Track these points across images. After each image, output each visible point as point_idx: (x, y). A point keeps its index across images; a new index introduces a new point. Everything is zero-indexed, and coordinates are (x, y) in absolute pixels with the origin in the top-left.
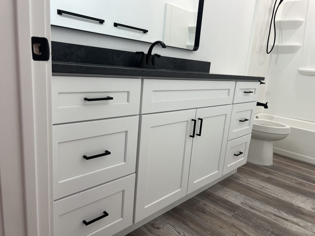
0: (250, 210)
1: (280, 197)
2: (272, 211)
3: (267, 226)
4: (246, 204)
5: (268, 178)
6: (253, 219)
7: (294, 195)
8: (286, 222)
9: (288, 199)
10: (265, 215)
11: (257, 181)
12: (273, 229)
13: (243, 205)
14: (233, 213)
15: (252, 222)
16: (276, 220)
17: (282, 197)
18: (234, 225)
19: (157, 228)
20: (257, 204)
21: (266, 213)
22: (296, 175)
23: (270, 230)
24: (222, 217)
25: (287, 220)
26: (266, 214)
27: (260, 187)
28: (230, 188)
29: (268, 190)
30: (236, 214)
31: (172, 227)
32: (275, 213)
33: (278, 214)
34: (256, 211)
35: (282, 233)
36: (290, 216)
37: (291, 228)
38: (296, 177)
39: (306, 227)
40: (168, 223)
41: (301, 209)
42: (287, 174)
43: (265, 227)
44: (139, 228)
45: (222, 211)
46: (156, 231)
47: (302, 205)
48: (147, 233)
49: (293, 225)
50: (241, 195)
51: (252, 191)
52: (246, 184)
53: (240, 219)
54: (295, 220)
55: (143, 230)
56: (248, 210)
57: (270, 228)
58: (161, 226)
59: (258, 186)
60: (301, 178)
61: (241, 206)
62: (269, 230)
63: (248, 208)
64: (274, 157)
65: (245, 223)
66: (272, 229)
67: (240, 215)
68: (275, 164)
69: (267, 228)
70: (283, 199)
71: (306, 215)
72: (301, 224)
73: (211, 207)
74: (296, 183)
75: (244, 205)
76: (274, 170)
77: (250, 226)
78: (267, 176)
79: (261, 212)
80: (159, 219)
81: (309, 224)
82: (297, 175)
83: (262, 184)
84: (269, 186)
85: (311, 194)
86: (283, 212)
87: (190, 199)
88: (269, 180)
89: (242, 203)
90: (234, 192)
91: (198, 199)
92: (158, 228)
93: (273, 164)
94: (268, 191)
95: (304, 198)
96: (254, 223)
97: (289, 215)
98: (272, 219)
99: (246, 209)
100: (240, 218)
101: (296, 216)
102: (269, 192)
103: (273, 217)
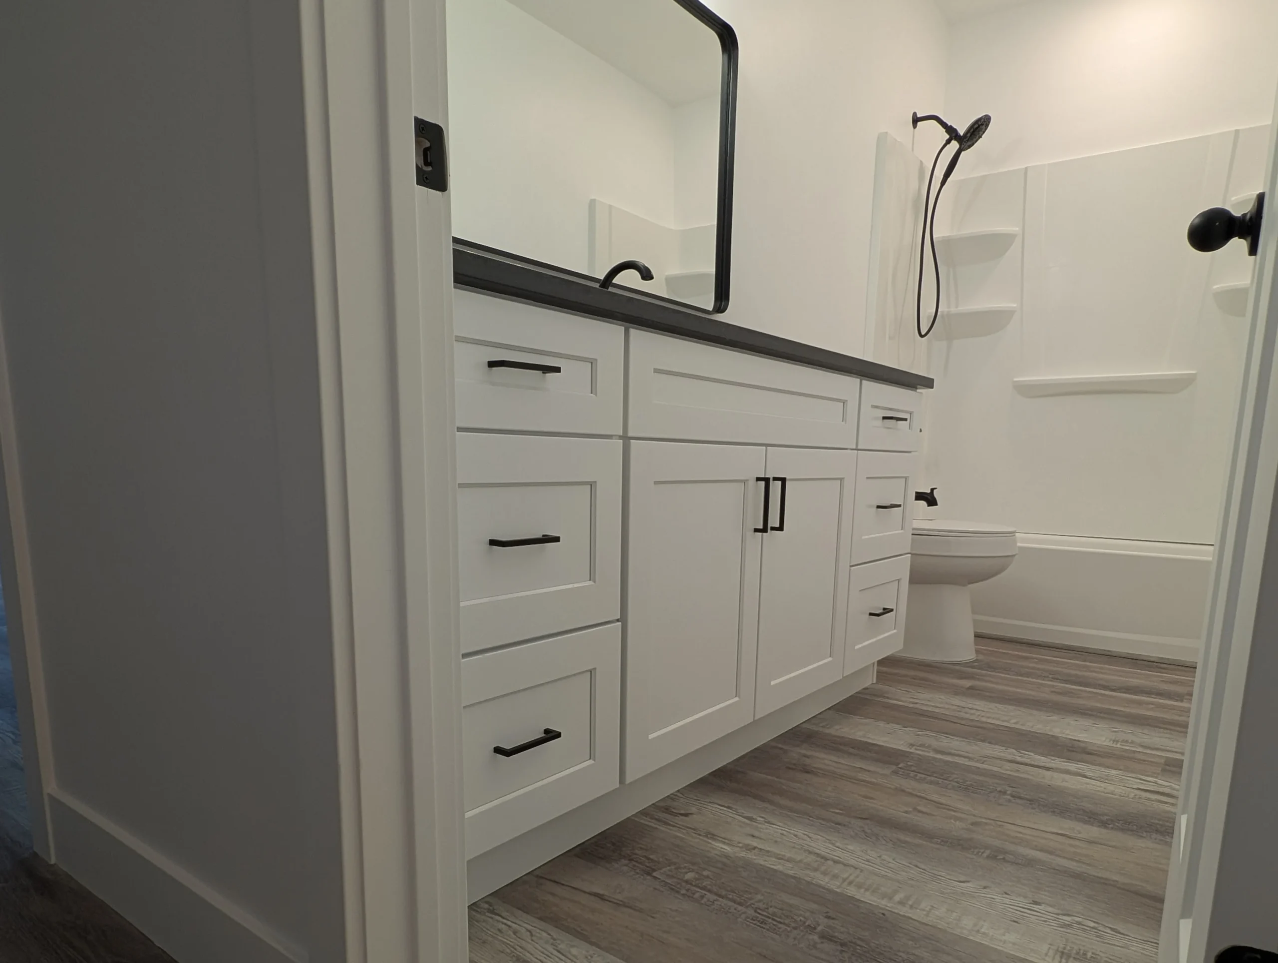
0: (939, 756)
1: (1016, 723)
2: (1002, 754)
3: (995, 785)
4: (922, 745)
5: (971, 688)
6: (953, 773)
7: (1055, 718)
8: (1048, 774)
9: (1040, 726)
10: (983, 763)
11: (942, 697)
12: (1015, 789)
13: (916, 749)
14: (894, 767)
15: (952, 780)
16: (1018, 771)
17: (1021, 723)
18: (903, 791)
19: (682, 815)
20: (955, 744)
21: (985, 759)
22: (1046, 676)
23: (1008, 792)
24: (865, 776)
25: (1048, 769)
26: (985, 761)
27: (954, 707)
28: (866, 718)
29: (979, 714)
30: (900, 768)
31: (725, 809)
32: (1010, 757)
33: (1019, 759)
34: (957, 758)
35: (1043, 796)
36: (1054, 760)
37: (1065, 784)
38: (1051, 681)
39: (1106, 779)
40: (710, 802)
41: (1082, 745)
42: (1022, 675)
43: (991, 787)
44: (628, 818)
45: (859, 764)
46: (680, 820)
47: (1082, 736)
48: (658, 827)
49: (1067, 777)
50: (904, 729)
51: (933, 717)
52: (911, 705)
53: (917, 778)
54: (1072, 766)
55: (642, 821)
56: (934, 759)
57: (1007, 788)
58: (693, 810)
59: (947, 706)
60: (1066, 681)
61: (912, 750)
62: (1005, 793)
63: (932, 754)
64: (976, 643)
65: (931, 783)
66: (1011, 789)
67: (913, 768)
68: (981, 657)
69: (998, 789)
70: (1024, 728)
71: (1098, 755)
72: (1089, 773)
73: (824, 759)
74: (1052, 692)
75: (918, 748)
76: (982, 669)
77: (950, 789)
78: (967, 683)
79: (970, 758)
80: (681, 795)
81: (1114, 772)
83: (957, 701)
84: (980, 705)
85: (1100, 713)
86: (1033, 754)
87: (756, 749)
88: (973, 693)
89: (912, 745)
90: (882, 724)
91: (780, 746)
92: (686, 815)
93: (977, 656)
94: (979, 715)
95: (1085, 722)
96: (957, 782)
97: (1053, 758)
98: (1008, 769)
99: (929, 756)
100: (916, 775)
101: (1069, 759)
102: (983, 716)
103: (1008, 766)
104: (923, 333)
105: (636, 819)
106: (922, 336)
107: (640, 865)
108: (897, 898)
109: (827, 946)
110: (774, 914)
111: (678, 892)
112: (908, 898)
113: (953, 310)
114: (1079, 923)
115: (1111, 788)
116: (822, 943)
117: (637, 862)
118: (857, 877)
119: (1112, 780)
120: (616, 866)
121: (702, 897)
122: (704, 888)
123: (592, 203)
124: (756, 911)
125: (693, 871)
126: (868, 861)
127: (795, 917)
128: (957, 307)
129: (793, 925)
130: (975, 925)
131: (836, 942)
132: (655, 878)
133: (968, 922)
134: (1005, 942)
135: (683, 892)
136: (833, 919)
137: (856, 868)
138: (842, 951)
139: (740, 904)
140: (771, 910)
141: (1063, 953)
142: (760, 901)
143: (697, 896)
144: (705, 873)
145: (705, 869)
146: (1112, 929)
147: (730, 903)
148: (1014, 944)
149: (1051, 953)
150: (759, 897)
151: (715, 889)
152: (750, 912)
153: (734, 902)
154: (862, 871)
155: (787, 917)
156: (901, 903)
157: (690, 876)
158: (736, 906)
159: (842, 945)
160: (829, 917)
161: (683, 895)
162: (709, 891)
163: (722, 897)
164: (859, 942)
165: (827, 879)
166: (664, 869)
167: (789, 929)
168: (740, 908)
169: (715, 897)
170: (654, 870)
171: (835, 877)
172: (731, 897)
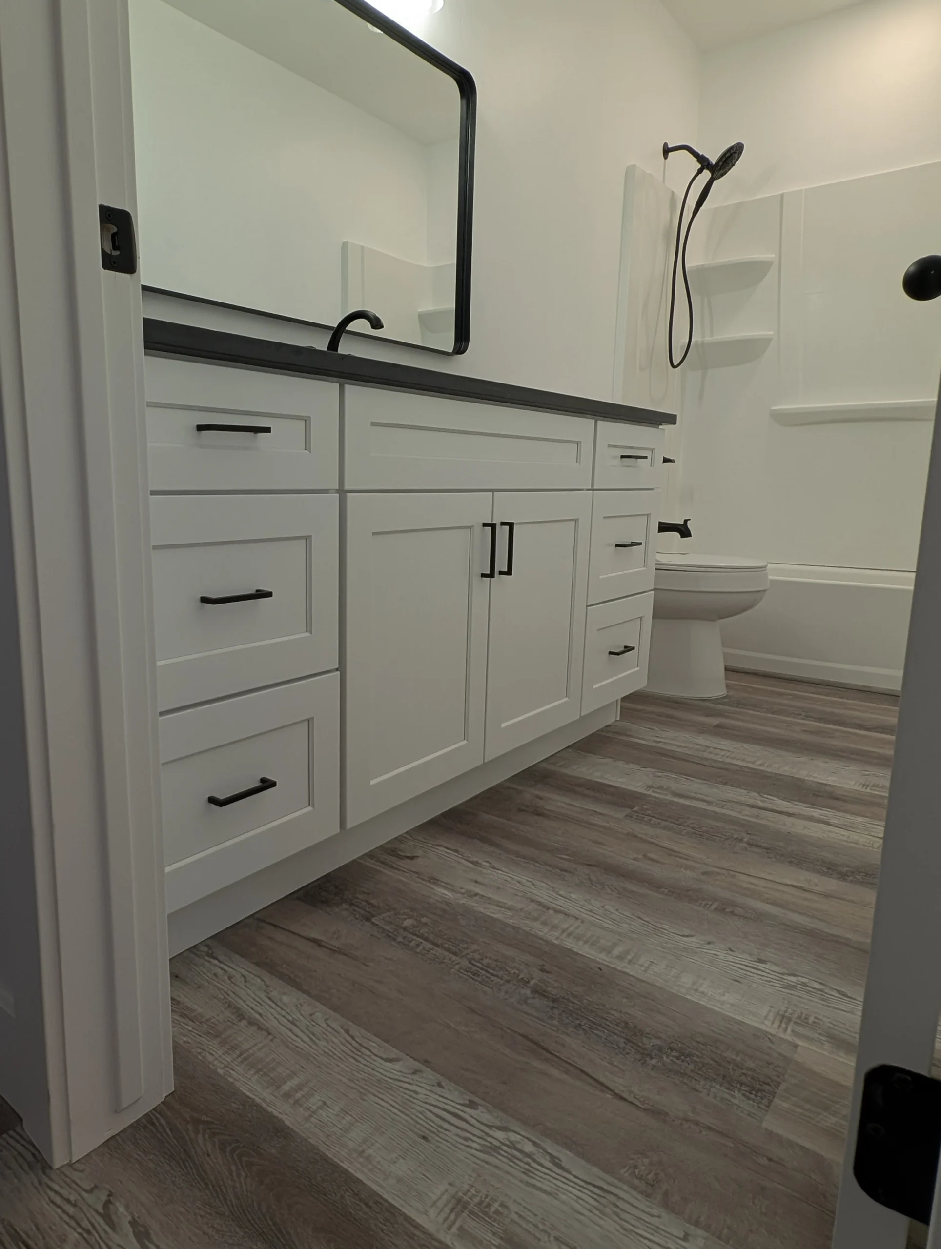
0: (676, 799)
1: (761, 765)
2: (743, 798)
3: (731, 832)
4: (661, 788)
5: (718, 726)
6: (688, 818)
7: (803, 759)
8: (789, 820)
9: (787, 768)
10: (722, 808)
11: (687, 736)
12: (752, 837)
13: (653, 792)
14: (629, 811)
15: (688, 826)
16: (757, 817)
17: (766, 765)
18: (635, 836)
19: (408, 857)
20: (695, 786)
21: (724, 803)
22: (800, 715)
23: (745, 840)
24: (596, 820)
25: (790, 815)
26: (725, 805)
27: (698, 747)
28: (605, 757)
29: (723, 754)
30: (635, 812)
31: (452, 852)
32: (751, 801)
33: (760, 804)
34: (696, 802)
35: (782, 844)
36: (796, 805)
37: (805, 832)
38: (803, 719)
39: (851, 827)
40: (438, 845)
41: (829, 789)
42: (773, 713)
43: (728, 834)
44: (354, 861)
45: (591, 807)
46: (405, 864)
47: (831, 780)
48: (381, 869)
49: (809, 824)
50: (643, 769)
51: (673, 757)
52: (654, 744)
53: (651, 822)
54: (816, 813)
55: (368, 864)
56: (672, 802)
57: (744, 835)
58: (419, 853)
59: (691, 746)
60: (819, 720)
61: (648, 793)
62: (741, 840)
63: (669, 797)
64: (727, 678)
65: (665, 828)
66: (748, 836)
67: (649, 812)
68: (731, 693)
69: (735, 837)
70: (769, 770)
71: (845, 801)
72: (834, 821)
73: (557, 801)
74: (804, 730)
75: (656, 790)
76: (732, 706)
77: (683, 835)
78: (715, 721)
79: (709, 803)
80: (409, 837)
81: (860, 819)
82: (803, 714)
83: (702, 740)
84: (725, 744)
85: (853, 754)
86: (776, 799)
87: (490, 789)
88: (720, 731)
89: (650, 787)
90: (621, 764)
91: (514, 786)
92: (412, 858)
93: (728, 692)
94: (723, 756)
95: (833, 764)
96: (693, 828)
97: (796, 803)
98: (746, 815)
99: (665, 799)
100: (650, 820)
101: (814, 805)
102: (727, 757)
103: (748, 811)
104: (675, 364)
105: (362, 862)
106: (674, 367)
107: (360, 910)
108: (616, 952)
109: (538, 1002)
110: (488, 966)
111: (394, 939)
112: (627, 952)
113: (708, 339)
114: (804, 984)
115: (855, 837)
116: (534, 998)
117: (356, 906)
118: (577, 928)
119: (857, 828)
120: (337, 910)
121: (418, 945)
122: (421, 936)
123: (345, 245)
124: (470, 962)
125: (411, 917)
126: (590, 911)
127: (509, 970)
128: (712, 336)
129: (506, 977)
130: (694, 983)
131: (547, 997)
132: (373, 923)
133: (687, 980)
134: (723, 1003)
135: (400, 939)
136: (548, 972)
137: (577, 919)
138: (553, 1008)
139: (455, 954)
140: (485, 961)
141: (783, 1016)
142: (475, 951)
143: (413, 944)
144: (424, 920)
145: (423, 916)
146: (839, 992)
147: (446, 953)
148: (732, 1005)
149: (771, 1016)
150: (475, 947)
151: (432, 937)
152: (465, 963)
153: (449, 950)
154: (582, 922)
155: (501, 969)
156: (620, 958)
157: (408, 923)
158: (451, 956)
159: (554, 1001)
160: (542, 970)
161: (399, 943)
162: (426, 939)
163: (437, 946)
164: (572, 999)
165: (546, 930)
166: (383, 915)
167: (502, 982)
168: (454, 958)
169: (431, 946)
170: (373, 916)
171: (554, 927)
172: (446, 945)
